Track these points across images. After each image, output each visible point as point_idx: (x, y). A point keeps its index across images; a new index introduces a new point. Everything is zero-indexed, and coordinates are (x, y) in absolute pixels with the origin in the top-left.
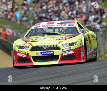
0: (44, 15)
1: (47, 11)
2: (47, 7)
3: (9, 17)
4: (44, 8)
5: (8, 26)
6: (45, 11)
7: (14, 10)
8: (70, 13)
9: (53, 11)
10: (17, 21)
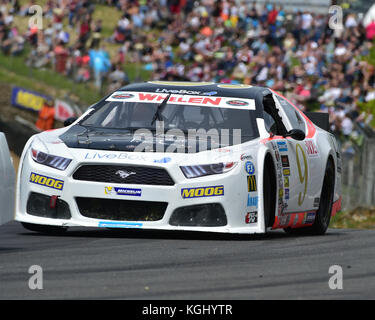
0: (180, 69)
1: (192, 59)
2: (192, 46)
3: (69, 64)
4: (184, 47)
5: (64, 93)
6: (187, 58)
7: (88, 43)
9: (209, 60)
10: (92, 79)
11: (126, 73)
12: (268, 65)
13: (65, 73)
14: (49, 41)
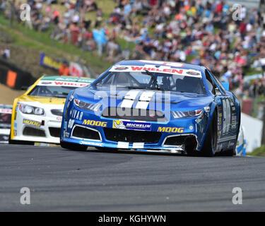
0: (156, 43)
1: (164, 37)
2: (165, 27)
3: (80, 39)
4: (160, 27)
5: (76, 57)
8: (213, 47)
9: (176, 37)
10: (96, 48)
11: (119, 45)
12: (216, 42)
13: (77, 44)
14: (66, 21)
